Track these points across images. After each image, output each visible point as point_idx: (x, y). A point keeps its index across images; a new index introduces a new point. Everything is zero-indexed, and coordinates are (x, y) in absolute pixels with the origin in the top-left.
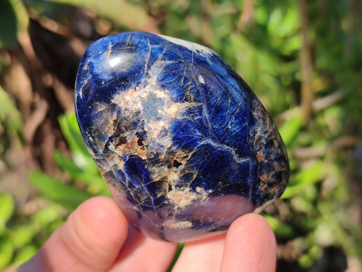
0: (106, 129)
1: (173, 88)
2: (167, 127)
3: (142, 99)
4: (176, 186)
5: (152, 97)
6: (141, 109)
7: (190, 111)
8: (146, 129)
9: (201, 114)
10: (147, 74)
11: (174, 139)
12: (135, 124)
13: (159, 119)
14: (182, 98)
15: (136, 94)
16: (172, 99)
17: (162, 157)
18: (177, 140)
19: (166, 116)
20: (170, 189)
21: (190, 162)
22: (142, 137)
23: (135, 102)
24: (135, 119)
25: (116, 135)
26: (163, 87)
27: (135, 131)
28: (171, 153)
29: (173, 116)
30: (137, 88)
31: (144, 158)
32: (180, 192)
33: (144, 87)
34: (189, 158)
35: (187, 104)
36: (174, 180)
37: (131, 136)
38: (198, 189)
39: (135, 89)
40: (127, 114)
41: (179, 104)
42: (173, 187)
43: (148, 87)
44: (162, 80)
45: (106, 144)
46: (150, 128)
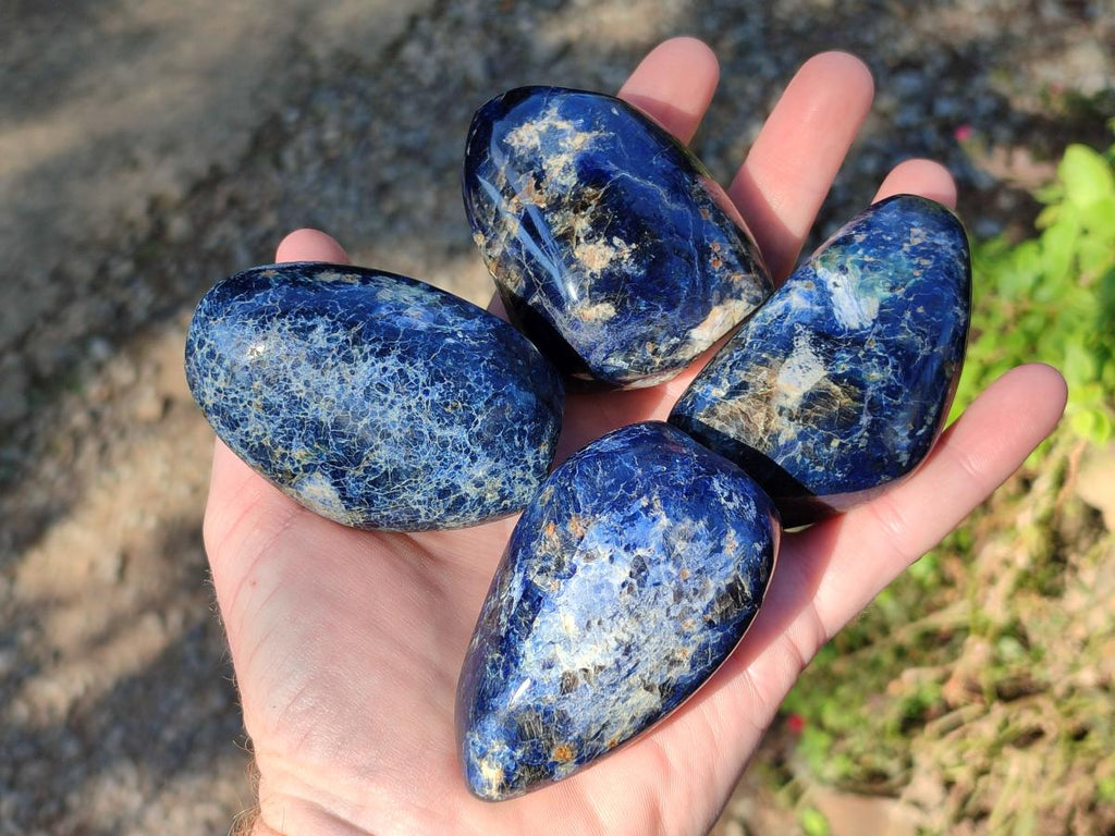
1: (579, 118)
2: (571, 161)
3: (540, 133)
4: (585, 238)
5: (552, 130)
6: (539, 144)
7: (598, 141)
8: (545, 167)
9: (614, 145)
11: (579, 175)
12: (530, 166)
13: (561, 153)
14: (588, 127)
15: (532, 128)
16: (577, 129)
17: (566, 200)
18: (583, 176)
19: (570, 149)
20: (579, 244)
21: (601, 201)
22: (540, 178)
23: (531, 138)
24: (532, 157)
26: (566, 117)
27: (532, 172)
28: (577, 193)
29: (579, 147)
30: (534, 122)
31: (543, 206)
32: (591, 246)
33: (543, 120)
34: (600, 196)
35: (596, 133)
36: (582, 230)
37: (527, 181)
38: (616, 241)
39: (532, 124)
40: (522, 152)
41: (585, 134)
42: (582, 240)
43: (546, 119)
44: (564, 111)
46: (549, 166)
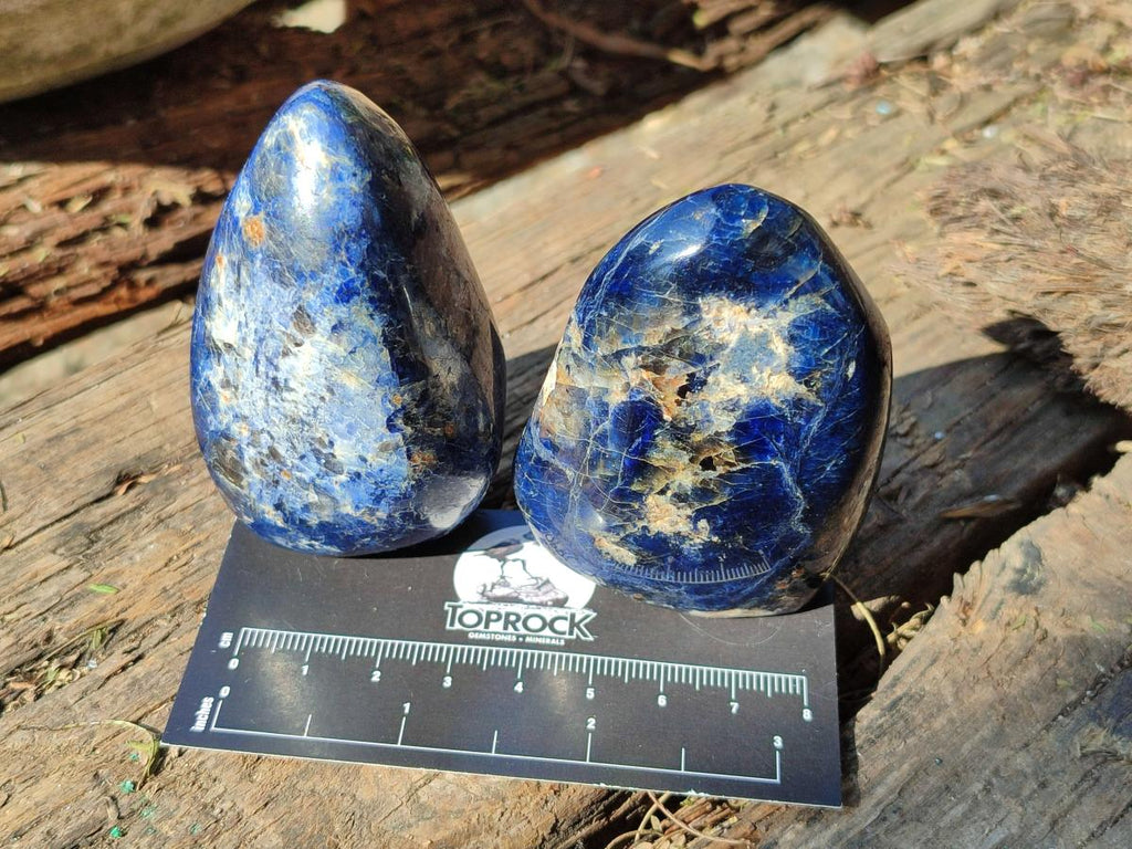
0: (649, 330)
1: (804, 352)
2: (745, 400)
3: (745, 332)
4: (675, 495)
6: (731, 346)
7: (797, 403)
8: (710, 379)
9: (808, 421)
10: (786, 302)
11: (738, 426)
12: (700, 359)
13: (744, 381)
14: (802, 375)
15: (743, 318)
16: (788, 365)
17: (697, 438)
18: (740, 430)
19: (757, 384)
20: (662, 492)
21: (729, 476)
22: (693, 385)
23: (732, 329)
24: (707, 352)
25: (654, 351)
26: (792, 339)
27: (692, 370)
28: (714, 441)
29: (768, 392)
30: (754, 311)
31: (666, 417)
32: (674, 508)
33: (765, 318)
34: (734, 469)
35: (802, 389)
36: (680, 484)
37: (677, 372)
38: (703, 523)
39: (749, 311)
40: (704, 336)
41: (791, 380)
42: (669, 493)
43: (770, 321)
44: (798, 327)
45: (623, 351)
46: (717, 383)
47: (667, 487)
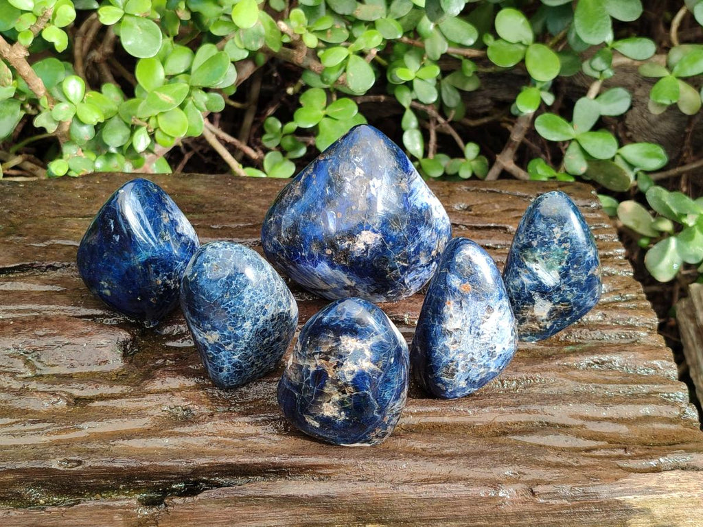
0: (323, 346)
1: (376, 354)
2: (356, 371)
3: (356, 348)
4: (333, 403)
5: (362, 351)
6: (351, 352)
7: (373, 372)
8: (344, 363)
9: (378, 378)
10: (369, 338)
11: (354, 379)
12: (341, 357)
13: (356, 364)
14: (375, 362)
15: (355, 343)
16: (371, 359)
17: (340, 383)
18: (354, 381)
19: (360, 365)
20: (329, 402)
21: (351, 396)
22: (339, 365)
23: (351, 347)
24: (343, 354)
25: (326, 353)
26: (372, 350)
27: (338, 360)
28: (346, 385)
29: (364, 368)
30: (359, 341)
31: (329, 376)
32: (332, 407)
33: (362, 343)
34: (353, 394)
35: (376, 367)
36: (334, 399)
37: (333, 360)
38: (343, 413)
39: (357, 340)
40: (342, 349)
41: (372, 364)
42: (331, 402)
43: (364, 344)
44: (374, 346)
45: (315, 353)
46: (347, 364)
47: (330, 400)
